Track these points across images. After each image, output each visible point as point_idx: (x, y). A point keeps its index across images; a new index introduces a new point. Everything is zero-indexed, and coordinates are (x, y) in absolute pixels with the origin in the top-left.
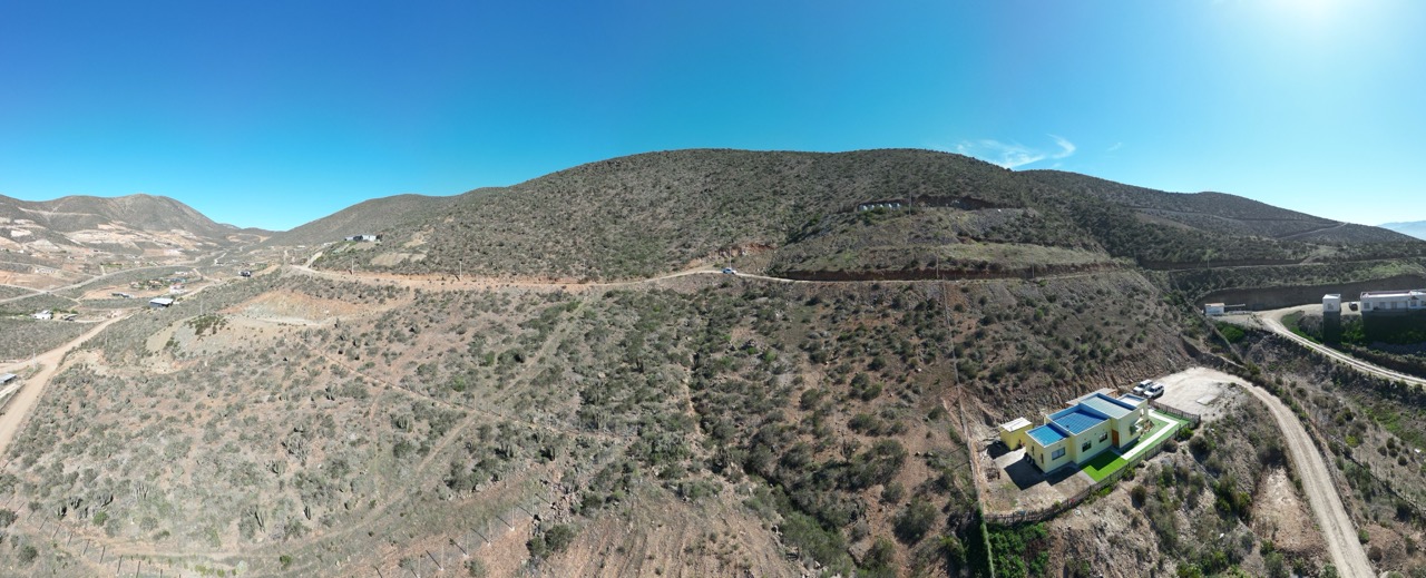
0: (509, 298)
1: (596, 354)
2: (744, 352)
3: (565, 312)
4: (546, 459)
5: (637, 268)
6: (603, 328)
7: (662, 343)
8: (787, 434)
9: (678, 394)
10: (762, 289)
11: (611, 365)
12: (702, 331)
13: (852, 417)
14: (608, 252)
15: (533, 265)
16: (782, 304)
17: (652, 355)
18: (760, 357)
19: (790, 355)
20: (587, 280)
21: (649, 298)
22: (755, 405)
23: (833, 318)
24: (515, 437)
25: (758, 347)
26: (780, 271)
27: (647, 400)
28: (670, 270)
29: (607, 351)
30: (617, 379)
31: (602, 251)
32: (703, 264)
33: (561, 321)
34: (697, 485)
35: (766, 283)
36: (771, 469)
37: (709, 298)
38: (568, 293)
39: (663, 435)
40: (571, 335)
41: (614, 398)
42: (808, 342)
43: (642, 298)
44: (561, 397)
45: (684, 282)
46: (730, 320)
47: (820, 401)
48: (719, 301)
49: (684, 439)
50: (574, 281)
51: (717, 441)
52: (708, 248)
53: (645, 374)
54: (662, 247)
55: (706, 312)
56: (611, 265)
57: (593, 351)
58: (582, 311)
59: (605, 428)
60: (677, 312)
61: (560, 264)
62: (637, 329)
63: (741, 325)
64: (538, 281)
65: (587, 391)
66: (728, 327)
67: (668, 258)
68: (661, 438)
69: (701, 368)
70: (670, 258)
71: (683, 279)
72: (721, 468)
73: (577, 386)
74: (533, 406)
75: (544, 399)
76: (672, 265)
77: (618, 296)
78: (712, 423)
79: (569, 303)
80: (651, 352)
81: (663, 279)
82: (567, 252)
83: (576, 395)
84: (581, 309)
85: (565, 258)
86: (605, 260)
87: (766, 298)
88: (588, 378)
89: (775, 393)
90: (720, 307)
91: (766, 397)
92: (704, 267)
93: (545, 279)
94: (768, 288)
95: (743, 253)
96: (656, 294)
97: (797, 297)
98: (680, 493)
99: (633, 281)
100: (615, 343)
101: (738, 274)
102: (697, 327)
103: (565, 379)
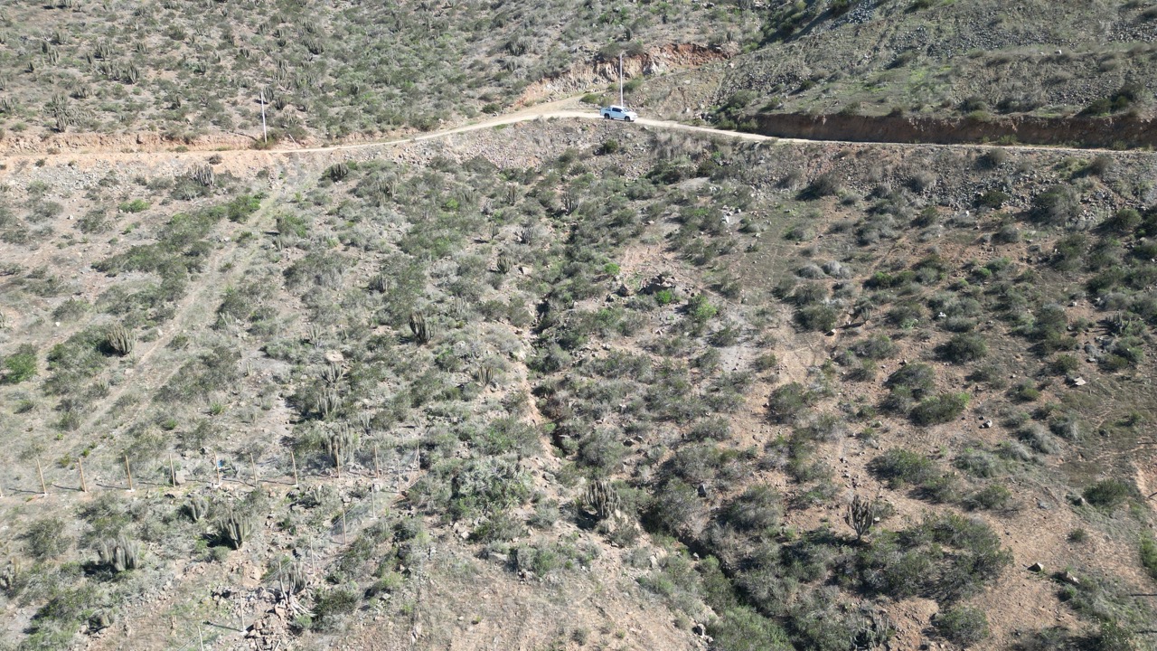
0: (50, 198)
1: (317, 314)
2: (646, 299)
3: (225, 222)
4: (219, 549)
5: (395, 107)
6: (328, 253)
7: (467, 281)
8: (733, 466)
9: (503, 381)
10: (695, 157)
11: (354, 333)
12: (555, 253)
13: (879, 454)
14: (322, 65)
16: (740, 195)
17: (444, 308)
18: (684, 310)
19: (751, 310)
20: (274, 138)
21: (431, 181)
22: (669, 403)
23: (860, 233)
24: (131, 526)
25: (679, 289)
26: (743, 113)
27: (437, 398)
28: (477, 111)
29: (342, 305)
30: (368, 361)
31: (304, 62)
32: (556, 95)
33: (218, 245)
34: (547, 550)
35: (705, 143)
36: (697, 526)
37: (572, 178)
38: (228, 174)
39: (475, 463)
40: (249, 277)
41: (366, 401)
42: (795, 284)
43: (412, 179)
44: (240, 416)
45: (512, 139)
46: (618, 229)
47: (809, 410)
48: (594, 185)
49: (518, 469)
50: (240, 142)
51: (587, 470)
52: (568, 55)
53: (429, 347)
54: (455, 52)
55: (564, 211)
56: (331, 100)
57: (309, 307)
58: (269, 218)
59: (352, 463)
60: (498, 212)
61: (193, 96)
62: (406, 252)
63: (643, 242)
64: (135, 147)
65: (303, 395)
66: (614, 245)
67: (470, 80)
68: (471, 469)
69: (553, 329)
70: (474, 79)
71: (509, 132)
72: (596, 519)
73: (278, 386)
74: (171, 448)
75: (196, 427)
76: (481, 98)
77: (355, 176)
78: (578, 436)
79: (234, 199)
80: (441, 301)
81: (462, 134)
82: (209, 65)
83: (277, 406)
84: (268, 214)
85: (205, 80)
86: (315, 85)
87: (705, 180)
88: (302, 366)
89: (713, 384)
90: (596, 199)
91: (693, 390)
92: (558, 104)
93: (154, 139)
94: (709, 155)
95: (654, 67)
96: (445, 169)
97: (778, 179)
98: (513, 565)
99: (389, 138)
100: (359, 285)
101: (638, 121)
102: (543, 245)
103: (246, 375)
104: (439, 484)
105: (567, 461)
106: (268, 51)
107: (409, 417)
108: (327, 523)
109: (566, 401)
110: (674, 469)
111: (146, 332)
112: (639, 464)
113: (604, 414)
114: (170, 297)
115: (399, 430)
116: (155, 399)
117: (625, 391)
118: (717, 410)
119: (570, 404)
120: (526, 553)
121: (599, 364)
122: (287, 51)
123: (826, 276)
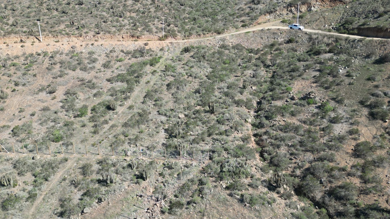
0: (95, 56)
1: (177, 100)
2: (303, 102)
3: (148, 66)
4: (140, 180)
5: (209, 25)
6: (182, 79)
7: (230, 91)
8: (336, 173)
9: (242, 130)
10: (328, 45)
11: (188, 108)
12: (266, 82)
14: (184, 10)
15: (115, 24)
16: (347, 61)
17: (221, 101)
18: (319, 107)
19: (349, 109)
20: (166, 37)
21: (220, 53)
22: (309, 145)
24: (113, 168)
25: (317, 99)
26: (351, 27)
27: (217, 134)
28: (239, 27)
29: (185, 98)
30: (193, 118)
31: (178, 9)
32: (271, 20)
33: (146, 74)
34: (255, 197)
35: (333, 39)
36: (318, 195)
37: (275, 52)
38: (150, 49)
39: (229, 160)
40: (155, 86)
41: (191, 133)
42: (370, 99)
43: (213, 52)
44: (149, 134)
45: (252, 37)
46: (293, 73)
47: (372, 153)
48: (284, 55)
49: (246, 164)
50: (155, 38)
51: (273, 168)
52: (277, 4)
53: (215, 115)
54: (233, 4)
55: (271, 65)
56: (187, 23)
57: (174, 98)
58: (163, 65)
59: (185, 155)
60: (244, 65)
61: (141, 22)
62: (209, 79)
63: (303, 79)
64: (121, 39)
65: (170, 129)
66: (291, 79)
67: (238, 15)
68: (228, 162)
69: (263, 111)
70: (239, 14)
71: (251, 35)
72: (276, 187)
73: (162, 125)
74: (126, 143)
75: (135, 137)
76: (241, 22)
77: (193, 51)
78: (270, 154)
79: (152, 58)
80: (220, 98)
81: (233, 35)
82: (147, 11)
83: (162, 132)
85: (145, 16)
86: (182, 17)
87: (332, 54)
88: (171, 118)
89: (329, 139)
90: (284, 61)
91: (320, 140)
92: (271, 23)
93: (127, 37)
94: (334, 44)
95: (313, 8)
96: (225, 48)
97: (365, 55)
98: (242, 200)
99: (206, 37)
100: (192, 91)
101: (304, 30)
102: (261, 78)
103: (152, 120)
104: (216, 166)
105: (265, 163)
106: (166, 5)
107: (206, 140)
108: (175, 176)
109: (266, 140)
110: (310, 172)
111: (121, 103)
112: (295, 168)
113: (282, 146)
114: (129, 91)
115: (203, 145)
116: (123, 126)
117: (291, 138)
118: (330, 149)
119: (268, 141)
120: (247, 197)
121: (281, 127)
122: (173, 5)
123: (385, 97)
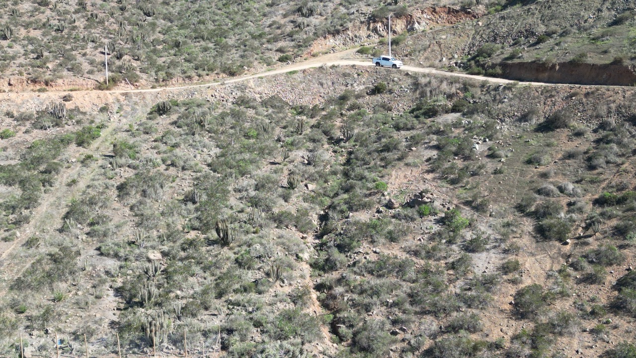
2: (409, 212)
5: (209, 57)
6: (152, 172)
7: (262, 195)
8: (484, 354)
9: (290, 278)
10: (450, 97)
12: (334, 173)
14: (153, 25)
16: (487, 127)
17: (243, 216)
18: (441, 221)
19: (497, 222)
20: (114, 81)
21: (235, 115)
22: (429, 299)
25: (437, 204)
26: (489, 61)
27: (236, 291)
28: (274, 61)
29: (163, 214)
30: (181, 260)
31: (140, 23)
32: (337, 48)
33: (66, 165)
35: (458, 85)
37: (349, 113)
38: (77, 109)
39: (266, 346)
40: (89, 190)
41: (179, 292)
42: (535, 201)
43: (221, 114)
44: (77, 303)
45: (301, 82)
46: (386, 154)
47: (548, 308)
48: (367, 118)
49: (301, 352)
50: (87, 85)
52: (347, 17)
53: (231, 249)
54: (258, 14)
55: (342, 140)
56: (159, 51)
57: (136, 215)
58: (107, 144)
59: (165, 344)
60: (289, 140)
61: (53, 49)
62: (215, 171)
63: (407, 165)
64: (6, 88)
65: (129, 286)
66: (383, 167)
67: (269, 36)
68: (262, 352)
69: (332, 235)
70: (272, 36)
71: (299, 77)
73: (109, 279)
74: (21, 328)
75: (42, 311)
76: (277, 51)
77: (176, 111)
78: (351, 326)
79: (81, 129)
80: (242, 211)
81: (262, 78)
82: (67, 25)
83: (107, 295)
84: (106, 140)
85: (63, 37)
86: (147, 40)
87: (458, 115)
88: (129, 263)
89: (466, 284)
90: (367, 130)
91: (449, 289)
92: (338, 54)
93: (22, 83)
94: (461, 95)
95: (416, 26)
96: (247, 106)
97: (519, 114)
99: (204, 82)
100: (177, 198)
101: (404, 68)
102: (325, 166)
103: (83, 269)
105: (343, 347)
106: (112, 14)
107: (213, 306)
109: (342, 296)
111: (7, 234)
112: (403, 351)
113: (374, 307)
114: (27, 206)
115: (205, 318)
116: (12, 288)
117: (392, 288)
118: (469, 306)
119: (346, 298)
121: (370, 265)
122: (126, 14)
123: (561, 194)
